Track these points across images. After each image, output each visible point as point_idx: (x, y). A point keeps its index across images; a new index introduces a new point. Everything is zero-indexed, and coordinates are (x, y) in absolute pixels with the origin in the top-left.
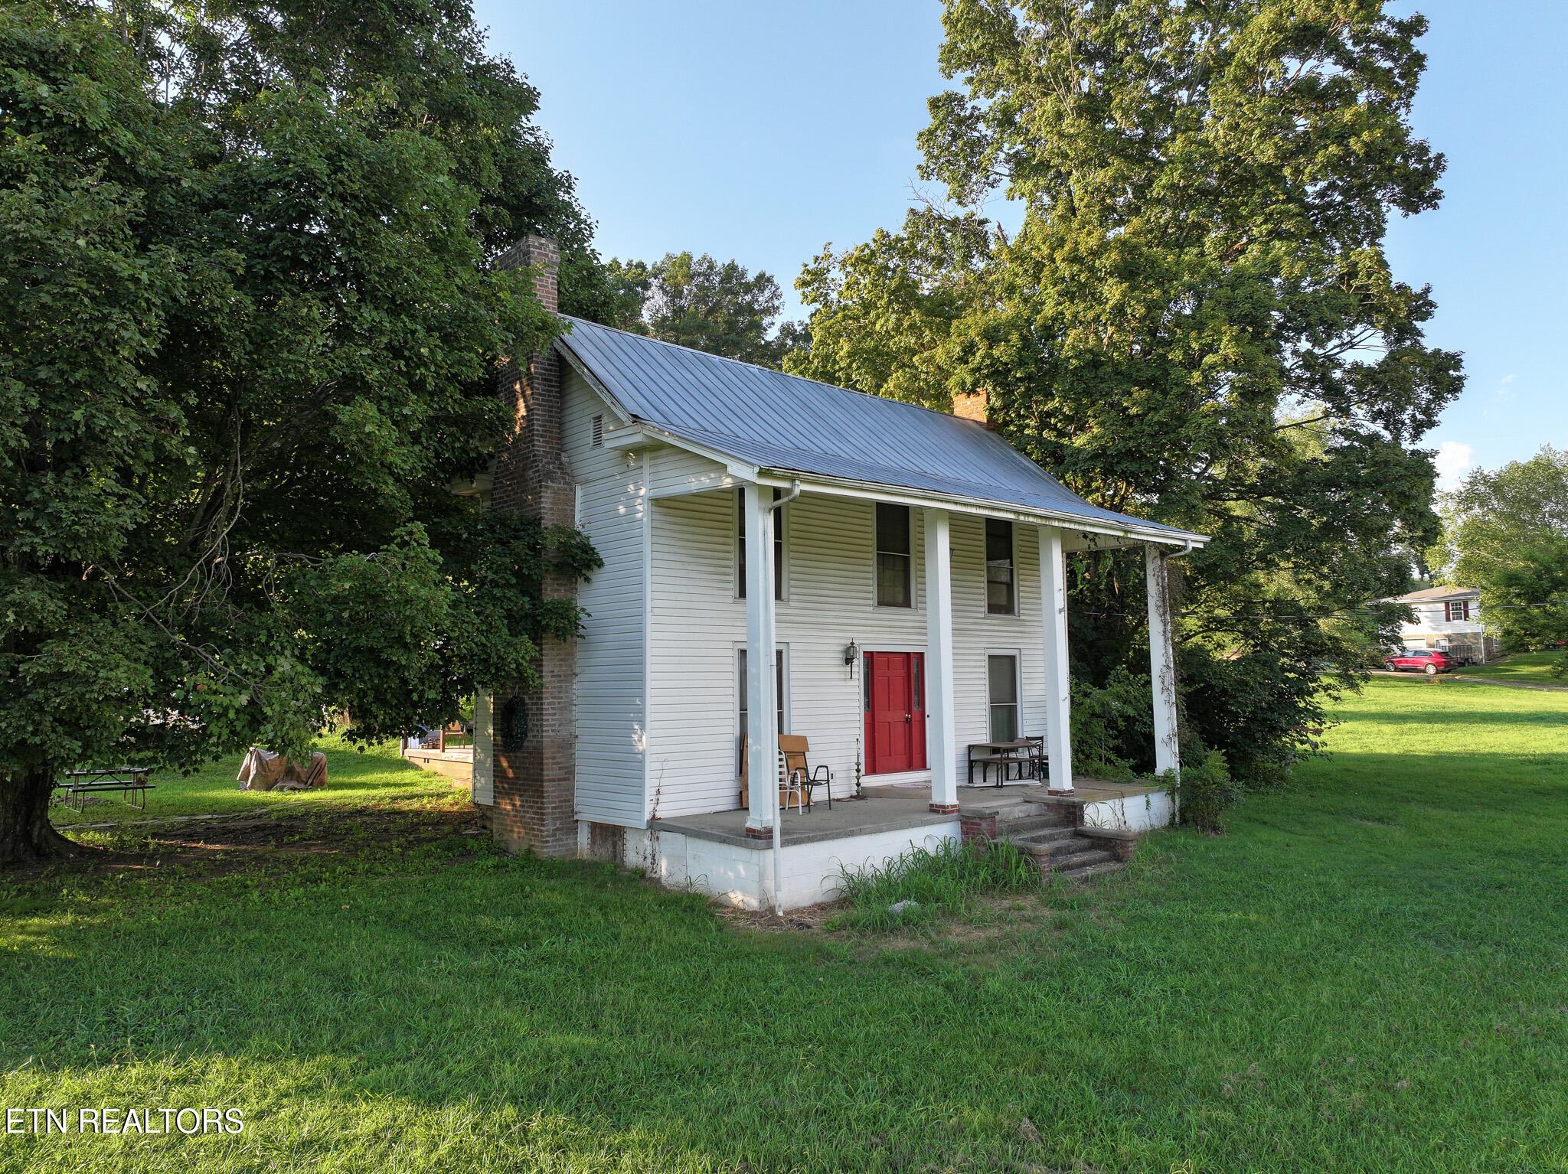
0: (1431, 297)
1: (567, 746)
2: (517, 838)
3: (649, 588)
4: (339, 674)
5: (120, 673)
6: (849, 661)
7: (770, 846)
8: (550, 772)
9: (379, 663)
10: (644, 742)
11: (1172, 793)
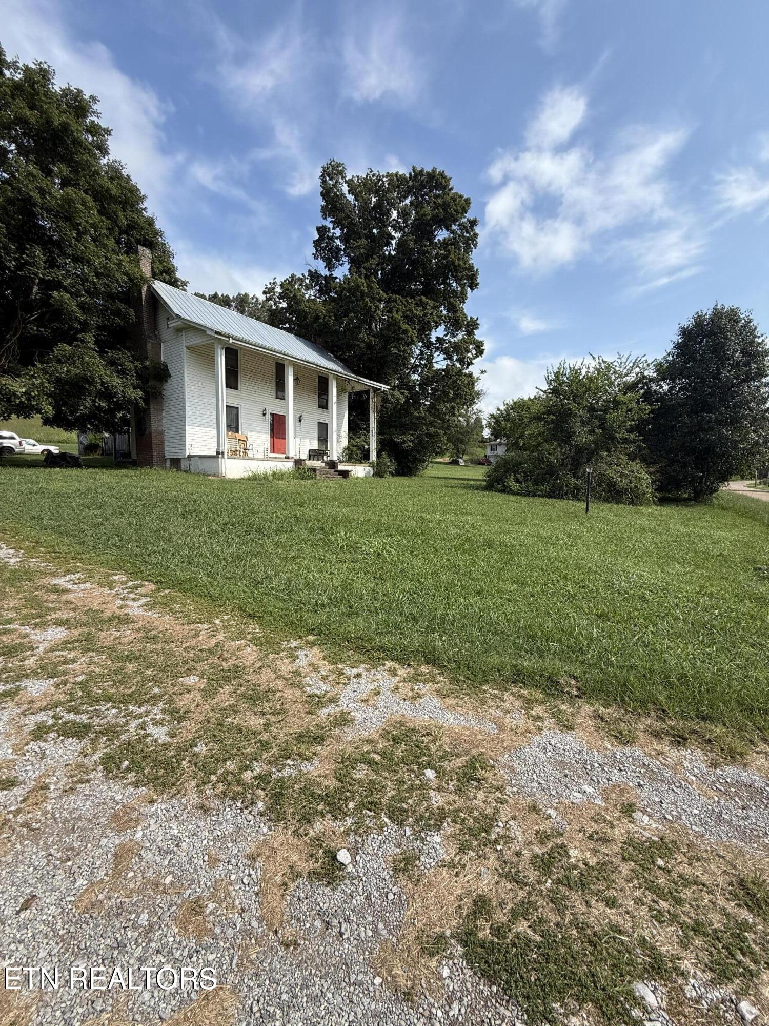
0: (478, 322)
6: (264, 415)
8: (154, 441)
11: (373, 467)
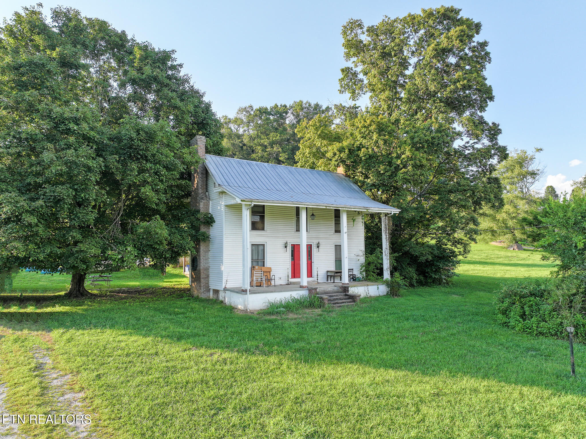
0: (500, 127)
1: (207, 269)
2: (195, 293)
3: (224, 228)
4: (144, 251)
5: (93, 251)
6: (286, 247)
7: (247, 294)
8: (202, 276)
9: (153, 248)
10: (223, 268)
11: (387, 285)
